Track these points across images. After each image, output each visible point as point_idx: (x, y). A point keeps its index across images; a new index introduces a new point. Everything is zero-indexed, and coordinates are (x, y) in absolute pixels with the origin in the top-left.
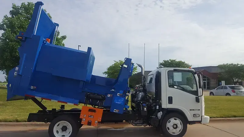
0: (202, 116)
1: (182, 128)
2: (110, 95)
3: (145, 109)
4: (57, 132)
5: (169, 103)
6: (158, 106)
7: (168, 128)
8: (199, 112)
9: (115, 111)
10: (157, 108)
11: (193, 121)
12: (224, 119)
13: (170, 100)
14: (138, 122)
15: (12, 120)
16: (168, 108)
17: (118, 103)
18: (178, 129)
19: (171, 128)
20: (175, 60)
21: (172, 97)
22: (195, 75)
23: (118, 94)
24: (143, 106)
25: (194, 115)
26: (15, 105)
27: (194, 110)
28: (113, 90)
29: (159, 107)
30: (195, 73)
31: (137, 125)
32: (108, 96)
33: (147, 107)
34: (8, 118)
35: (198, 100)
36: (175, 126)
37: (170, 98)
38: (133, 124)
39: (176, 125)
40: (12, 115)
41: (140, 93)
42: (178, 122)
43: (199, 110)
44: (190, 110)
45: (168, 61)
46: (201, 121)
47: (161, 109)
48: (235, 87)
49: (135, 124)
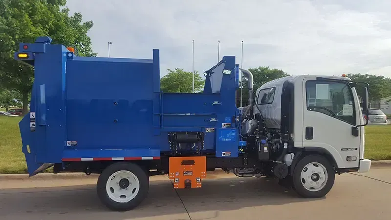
0: (359, 160)
1: (327, 180)
2: (209, 130)
3: (266, 148)
4: (112, 190)
5: (306, 139)
6: (286, 145)
7: (303, 180)
8: (356, 153)
9: (224, 154)
10: (286, 147)
11: (346, 168)
12: (375, 163)
13: (309, 133)
14: (245, 170)
15: (17, 170)
16: (304, 147)
17: (227, 140)
18: (320, 182)
19: (309, 181)
20: (267, 69)
21: (312, 128)
22: (352, 89)
23: (223, 124)
24: (261, 143)
25: (348, 159)
26: (17, 143)
27: (347, 149)
28: (213, 120)
29: (288, 146)
30: (352, 85)
31: (245, 175)
32: (207, 132)
33: (268, 145)
34: (9, 166)
35: (355, 133)
36: (315, 177)
37: (310, 129)
38: (238, 174)
39: (317, 175)
40: (15, 161)
41: (250, 122)
42: (320, 169)
43: (356, 149)
44: (342, 149)
45: (256, 70)
46: (359, 168)
47: (293, 149)
48: (370, 111)
49: (240, 174)
